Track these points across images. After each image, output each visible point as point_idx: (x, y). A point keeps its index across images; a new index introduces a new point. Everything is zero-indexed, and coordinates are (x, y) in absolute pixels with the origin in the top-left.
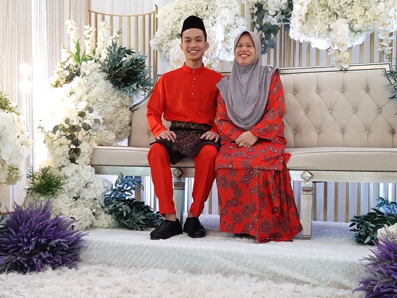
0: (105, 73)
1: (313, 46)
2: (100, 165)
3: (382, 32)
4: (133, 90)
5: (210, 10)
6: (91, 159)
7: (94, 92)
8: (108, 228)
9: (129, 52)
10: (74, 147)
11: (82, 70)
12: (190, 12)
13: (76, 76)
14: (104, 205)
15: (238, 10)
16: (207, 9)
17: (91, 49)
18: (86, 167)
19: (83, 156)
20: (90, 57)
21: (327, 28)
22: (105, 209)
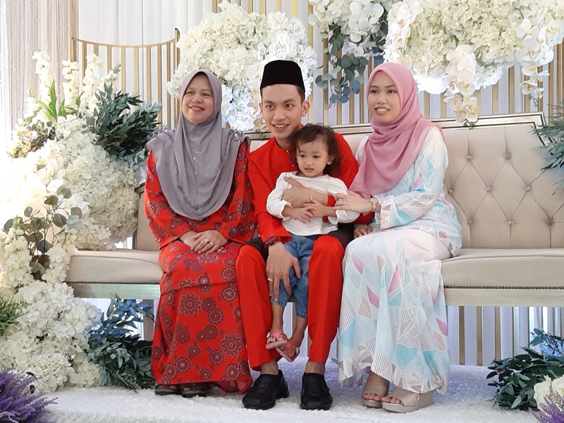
0: (94, 134)
1: (421, 88)
2: (82, 282)
3: (528, 65)
4: (140, 160)
5: (260, 35)
6: (67, 272)
7: (77, 164)
8: (94, 386)
9: (134, 101)
10: (40, 253)
11: (59, 130)
12: (228, 38)
13: (48, 140)
14: (88, 349)
15: (302, 34)
16: (255, 32)
17: (73, 98)
18: (58, 286)
19: (54, 268)
20: (71, 109)
21: (442, 59)
22: (89, 355)
